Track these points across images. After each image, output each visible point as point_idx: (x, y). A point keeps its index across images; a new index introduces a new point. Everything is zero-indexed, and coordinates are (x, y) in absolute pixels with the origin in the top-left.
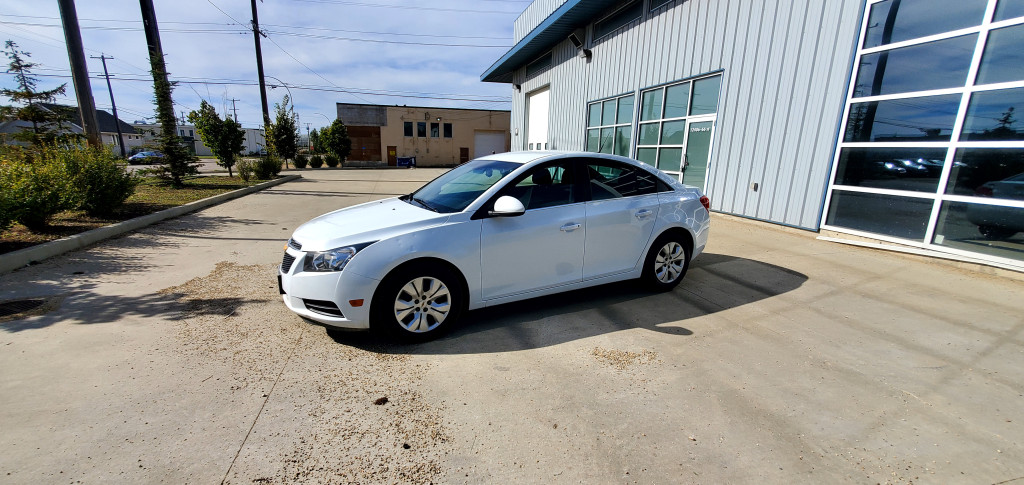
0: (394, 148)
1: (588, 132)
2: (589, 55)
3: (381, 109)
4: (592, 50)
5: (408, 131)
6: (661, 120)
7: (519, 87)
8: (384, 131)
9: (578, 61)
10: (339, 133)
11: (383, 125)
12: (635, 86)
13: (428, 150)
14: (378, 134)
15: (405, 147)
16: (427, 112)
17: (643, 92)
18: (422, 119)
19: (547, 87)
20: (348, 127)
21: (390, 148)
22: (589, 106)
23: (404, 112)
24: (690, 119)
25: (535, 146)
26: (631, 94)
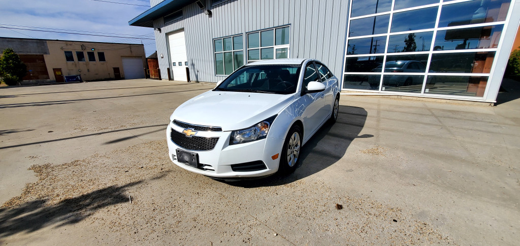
0: (60, 70)
1: (215, 55)
2: (210, 14)
3: (41, 42)
4: (212, 10)
5: (69, 57)
6: (260, 48)
7: (160, 30)
8: (46, 58)
9: (204, 16)
10: (13, 60)
11: (46, 53)
12: (242, 30)
13: (88, 70)
14: (43, 60)
15: (68, 68)
16: (83, 44)
17: (248, 34)
18: (80, 50)
19: (182, 30)
20: (20, 55)
21: (55, 70)
22: (214, 41)
23: (63, 45)
24: (276, 47)
25: (177, 64)
26: (241, 35)
